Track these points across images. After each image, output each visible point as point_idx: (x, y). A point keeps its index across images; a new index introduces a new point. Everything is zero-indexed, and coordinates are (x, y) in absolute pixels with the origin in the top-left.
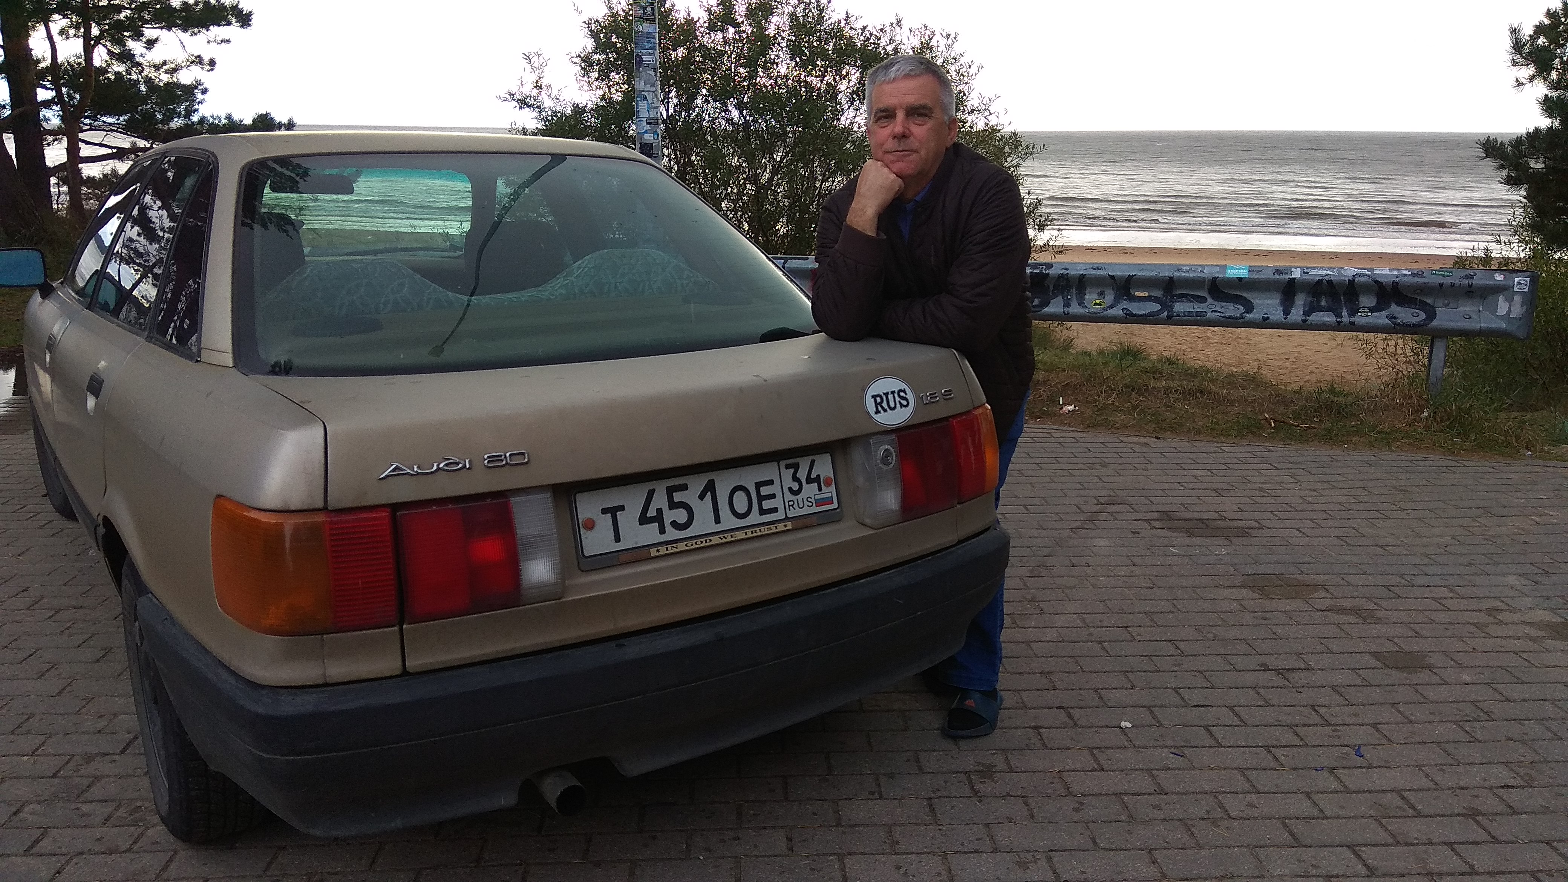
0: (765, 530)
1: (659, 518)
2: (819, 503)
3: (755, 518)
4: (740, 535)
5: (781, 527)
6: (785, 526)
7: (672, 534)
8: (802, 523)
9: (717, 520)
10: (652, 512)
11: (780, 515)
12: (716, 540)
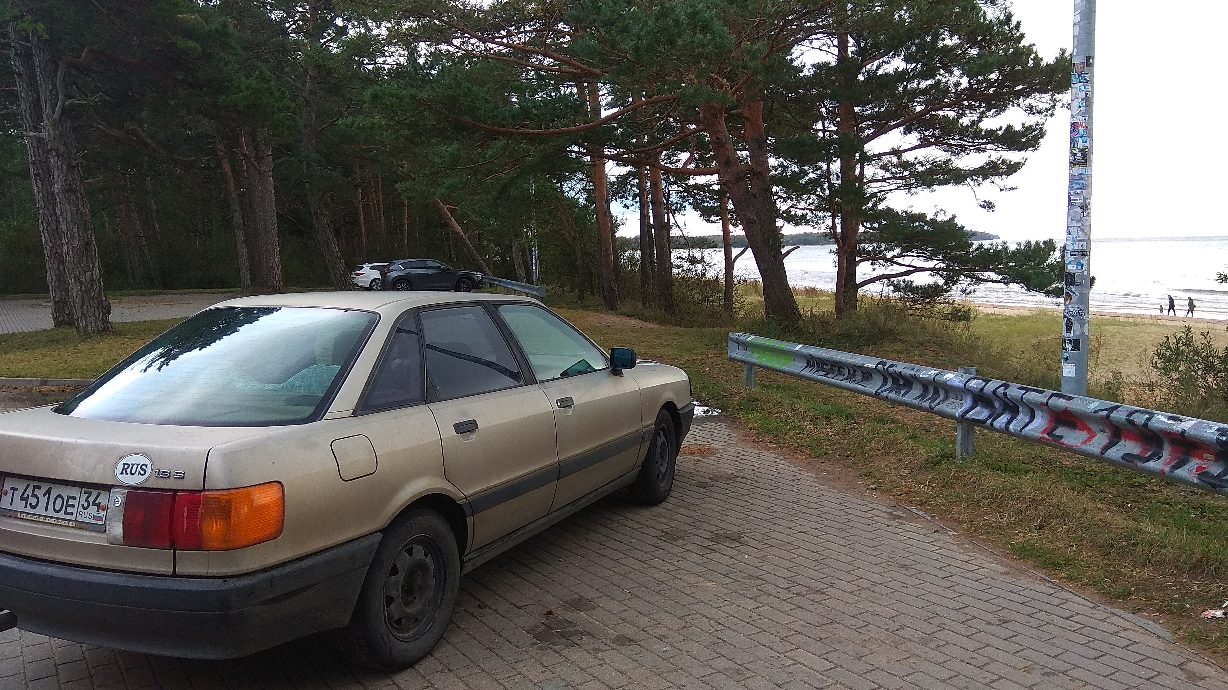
0: (63, 523)
1: (26, 500)
2: (95, 518)
3: (61, 515)
4: (52, 521)
5: (70, 524)
6: (73, 524)
7: (29, 510)
8: (81, 526)
9: (46, 510)
10: (25, 496)
11: (73, 518)
12: (42, 519)
